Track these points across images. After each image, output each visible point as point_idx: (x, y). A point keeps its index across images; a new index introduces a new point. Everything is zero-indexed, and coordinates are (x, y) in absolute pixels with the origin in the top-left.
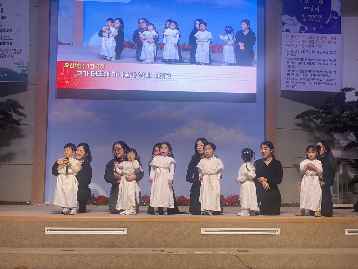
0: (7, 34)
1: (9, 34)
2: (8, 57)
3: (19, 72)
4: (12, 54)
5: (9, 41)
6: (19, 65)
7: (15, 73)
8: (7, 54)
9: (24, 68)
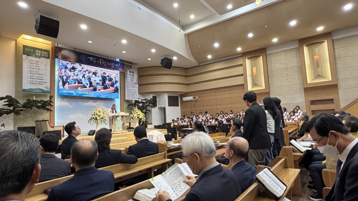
0: (41, 76)
1: (42, 76)
2: (41, 84)
3: (46, 90)
4: (43, 83)
5: (42, 79)
6: (46, 88)
7: (45, 91)
8: (41, 83)
9: (48, 89)
